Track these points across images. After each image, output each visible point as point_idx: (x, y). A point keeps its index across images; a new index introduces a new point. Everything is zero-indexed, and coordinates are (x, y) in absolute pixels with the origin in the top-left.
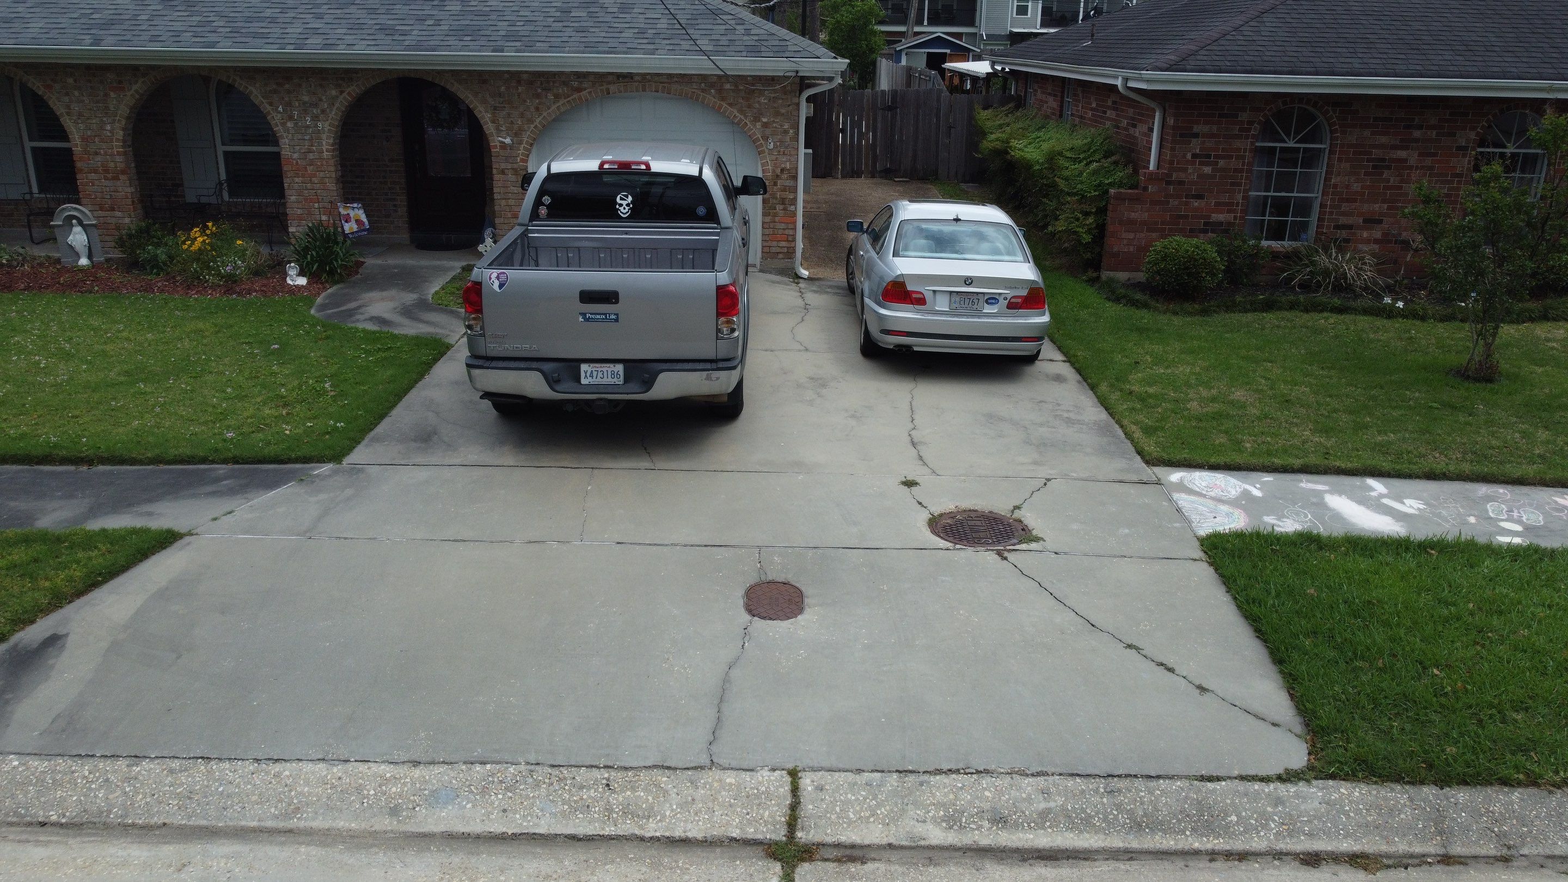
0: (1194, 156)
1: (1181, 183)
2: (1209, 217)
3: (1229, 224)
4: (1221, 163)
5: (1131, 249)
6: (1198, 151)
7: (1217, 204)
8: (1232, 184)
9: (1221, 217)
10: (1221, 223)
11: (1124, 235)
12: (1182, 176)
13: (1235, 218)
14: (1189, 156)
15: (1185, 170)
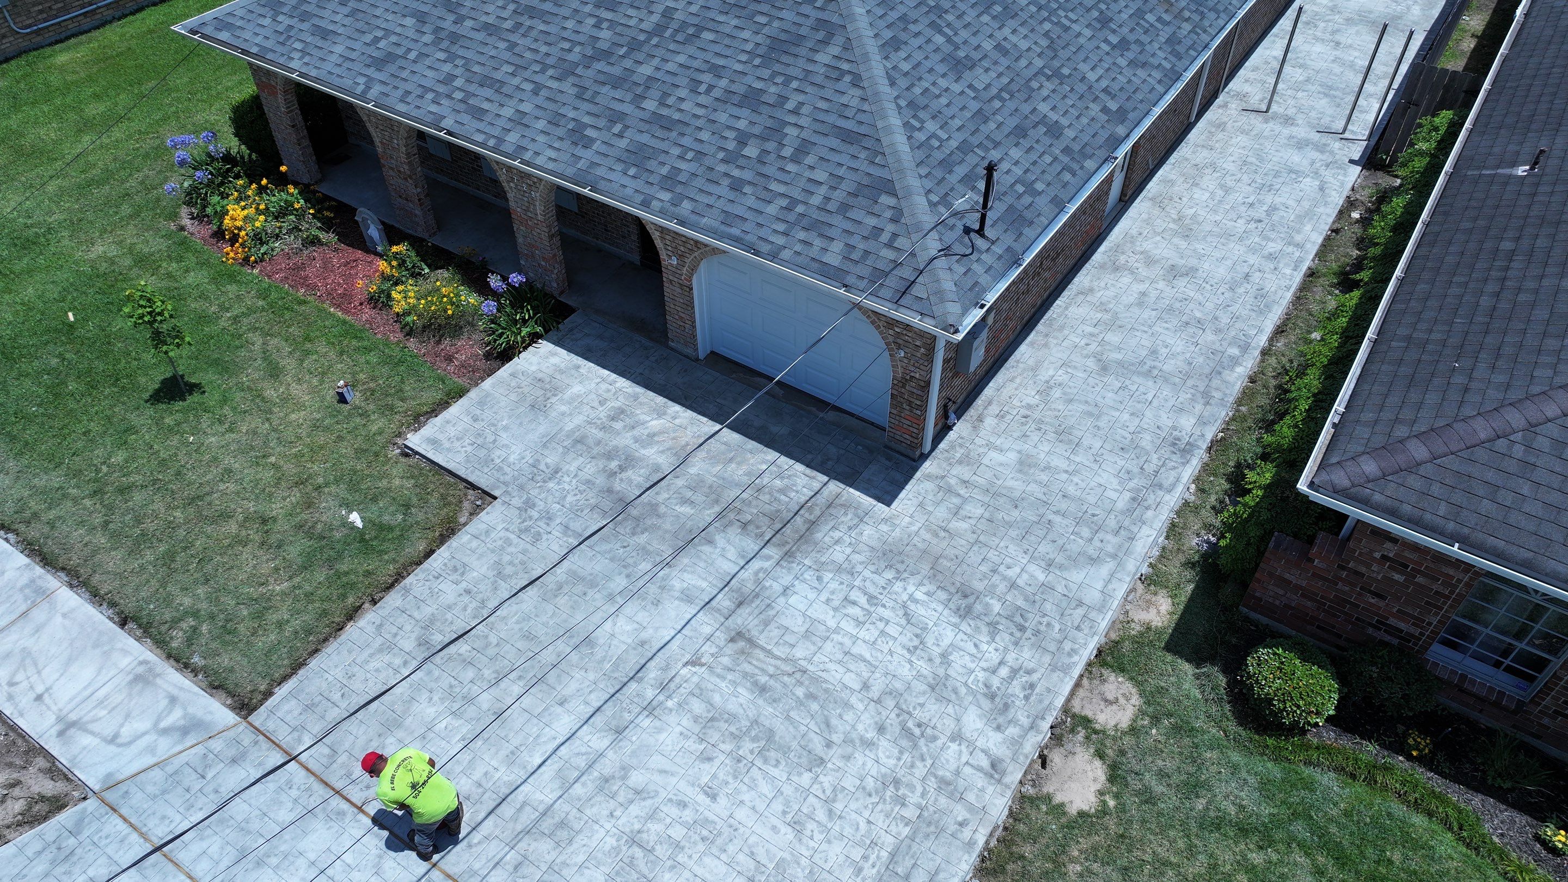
0: (1383, 557)
1: (1357, 573)
2: (1387, 619)
3: (1413, 636)
4: (1420, 579)
5: (1277, 603)
6: (1391, 555)
7: (1399, 611)
8: (1427, 603)
9: (1402, 625)
10: (1402, 631)
11: (1271, 587)
12: (1363, 569)
13: (1422, 634)
14: (1377, 555)
15: (1369, 566)
